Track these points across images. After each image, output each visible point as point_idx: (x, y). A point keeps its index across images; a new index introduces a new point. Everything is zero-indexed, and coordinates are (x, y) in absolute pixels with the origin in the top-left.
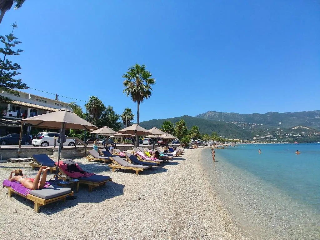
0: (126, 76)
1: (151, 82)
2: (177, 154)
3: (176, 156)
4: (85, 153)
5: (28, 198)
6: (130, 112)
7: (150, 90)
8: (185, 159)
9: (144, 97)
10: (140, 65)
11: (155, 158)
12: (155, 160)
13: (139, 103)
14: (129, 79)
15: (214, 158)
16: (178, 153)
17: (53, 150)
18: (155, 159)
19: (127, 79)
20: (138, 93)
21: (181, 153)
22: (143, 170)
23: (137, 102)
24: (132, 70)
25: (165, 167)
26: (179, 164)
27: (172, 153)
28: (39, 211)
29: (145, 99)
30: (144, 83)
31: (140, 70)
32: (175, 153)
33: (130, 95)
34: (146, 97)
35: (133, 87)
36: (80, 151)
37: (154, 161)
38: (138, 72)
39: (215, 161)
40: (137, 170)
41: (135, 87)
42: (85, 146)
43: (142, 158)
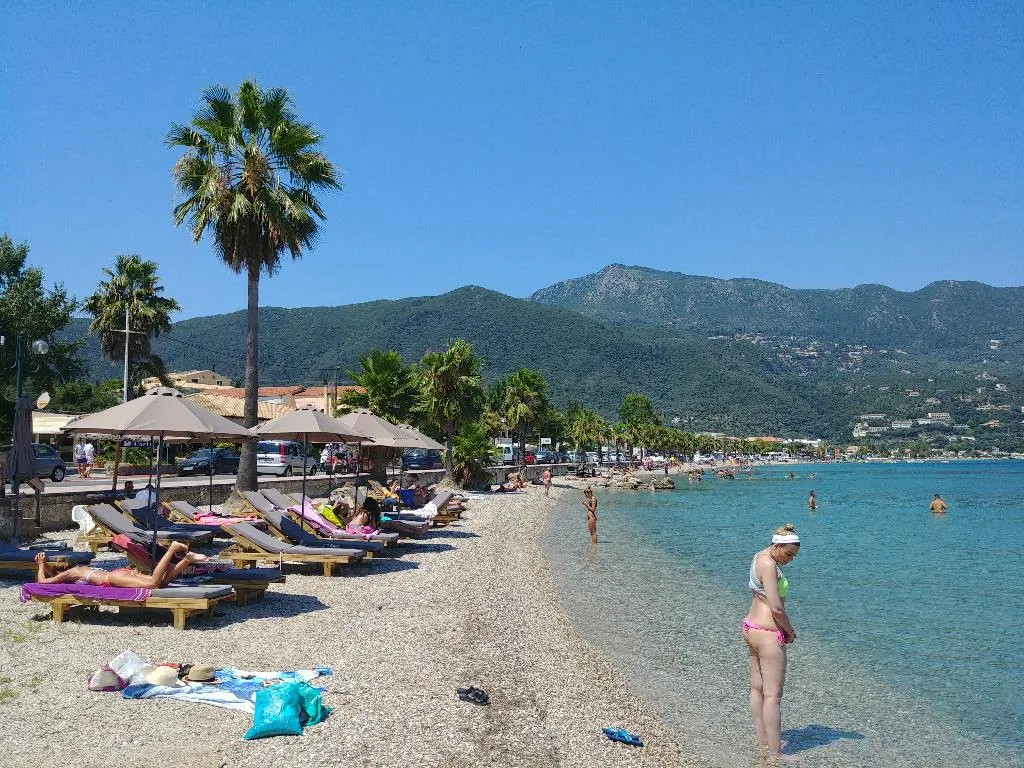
0: (187, 139)
1: (319, 174)
2: (440, 515)
3: (435, 526)
4: (37, 522)
5: (148, 605)
6: (147, 284)
7: (311, 214)
8: (474, 535)
9: (281, 247)
10: (264, 89)
11: (368, 528)
12: (368, 536)
13: (254, 277)
14: (203, 148)
15: (593, 529)
16: (444, 513)
18: (368, 532)
19: (193, 152)
20: (249, 220)
22: (347, 562)
23: (245, 273)
24: (221, 110)
26: (452, 549)
27: (417, 512)
28: (187, 628)
29: (285, 255)
30: (282, 177)
31: (266, 112)
32: (430, 510)
33: (210, 235)
34: (295, 251)
35: (230, 198)
36: (21, 514)
38: (251, 122)
40: (326, 561)
41: (240, 201)
42: (38, 492)
43: (317, 530)
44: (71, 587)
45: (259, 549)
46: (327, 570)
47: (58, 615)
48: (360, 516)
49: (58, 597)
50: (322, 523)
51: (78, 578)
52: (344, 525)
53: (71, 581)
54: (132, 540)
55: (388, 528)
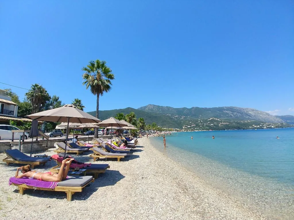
0: (86, 69)
1: (111, 77)
4: (47, 146)
5: (56, 190)
6: (80, 103)
7: (110, 85)
9: (104, 90)
10: (101, 61)
11: (125, 147)
13: (98, 96)
14: (89, 72)
17: (11, 144)
20: (98, 85)
21: (136, 142)
22: (124, 157)
23: (96, 95)
24: (93, 65)
25: (134, 154)
26: (142, 151)
28: (72, 199)
29: (104, 92)
30: (104, 78)
31: (101, 66)
33: (90, 88)
34: (106, 91)
35: (94, 81)
36: (42, 145)
37: (124, 149)
38: (98, 67)
39: (166, 147)
40: (118, 157)
41: (96, 81)
42: (47, 139)
43: (113, 148)
44: (26, 180)
45: (100, 154)
46: (119, 160)
47: (21, 191)
48: (123, 144)
49: (21, 184)
50: (114, 146)
51: (29, 176)
52: (119, 146)
53: (27, 177)
54: (60, 156)
55: (129, 147)
